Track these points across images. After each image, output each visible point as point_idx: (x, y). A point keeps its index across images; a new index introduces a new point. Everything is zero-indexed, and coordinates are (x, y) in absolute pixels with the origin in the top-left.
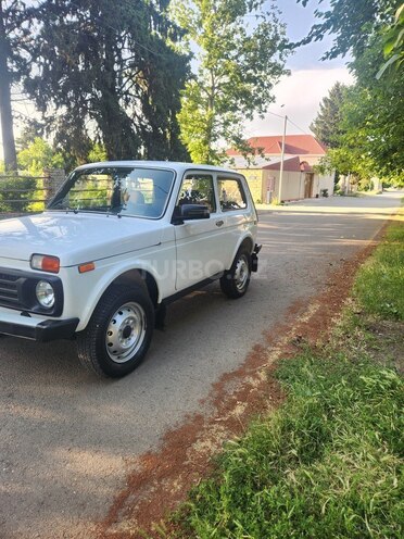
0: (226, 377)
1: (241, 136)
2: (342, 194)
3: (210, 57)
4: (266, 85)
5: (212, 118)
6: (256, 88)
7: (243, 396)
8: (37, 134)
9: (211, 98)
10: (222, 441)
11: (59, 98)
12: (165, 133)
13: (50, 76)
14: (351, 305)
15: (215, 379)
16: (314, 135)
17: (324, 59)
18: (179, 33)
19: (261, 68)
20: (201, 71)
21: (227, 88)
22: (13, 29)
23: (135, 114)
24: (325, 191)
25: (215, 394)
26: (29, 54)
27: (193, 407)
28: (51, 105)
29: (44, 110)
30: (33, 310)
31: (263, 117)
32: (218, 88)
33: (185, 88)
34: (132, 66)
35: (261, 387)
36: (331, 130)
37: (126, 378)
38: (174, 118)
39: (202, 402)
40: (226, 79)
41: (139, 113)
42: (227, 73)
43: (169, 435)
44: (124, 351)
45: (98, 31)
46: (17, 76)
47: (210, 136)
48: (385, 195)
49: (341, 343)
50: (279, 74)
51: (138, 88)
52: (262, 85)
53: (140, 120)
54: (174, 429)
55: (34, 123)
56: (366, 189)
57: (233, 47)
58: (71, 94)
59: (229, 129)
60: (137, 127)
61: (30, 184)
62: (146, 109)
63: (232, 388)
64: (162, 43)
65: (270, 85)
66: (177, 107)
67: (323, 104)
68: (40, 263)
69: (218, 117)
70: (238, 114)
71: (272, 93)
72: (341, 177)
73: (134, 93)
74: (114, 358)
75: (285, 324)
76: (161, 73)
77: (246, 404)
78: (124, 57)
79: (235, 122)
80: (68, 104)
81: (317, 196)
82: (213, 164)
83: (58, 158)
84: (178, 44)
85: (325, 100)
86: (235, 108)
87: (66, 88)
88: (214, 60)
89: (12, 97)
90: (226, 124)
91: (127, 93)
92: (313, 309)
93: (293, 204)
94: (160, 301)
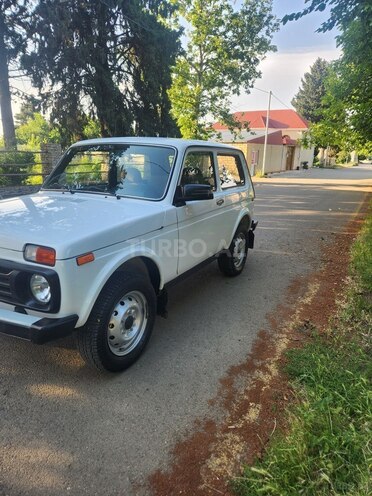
0: (234, 371)
1: (228, 110)
2: (321, 166)
3: (199, 33)
4: (252, 60)
5: (200, 93)
6: (242, 64)
7: (255, 395)
8: (34, 110)
9: (200, 74)
10: (239, 457)
11: (55, 74)
12: (156, 108)
13: (46, 53)
14: (353, 284)
15: (222, 374)
16: (295, 110)
17: (320, 30)
18: (169, 10)
19: (248, 44)
20: (190, 47)
21: (215, 65)
22: (9, 6)
23: (127, 90)
24: (305, 163)
25: (225, 392)
26: (24, 31)
27: (202, 411)
28: (47, 82)
29: (40, 86)
30: (28, 305)
31: (248, 92)
32: (206, 64)
33: (175, 64)
34: (124, 42)
35: (274, 383)
36: (312, 104)
37: (128, 372)
38: (165, 94)
39: (212, 403)
40: (213, 55)
41: (131, 89)
42: (215, 49)
43: (179, 448)
44: (125, 342)
45: (92, 8)
46: (14, 53)
47: (199, 111)
48: (360, 167)
49: (350, 329)
50: (265, 50)
51: (129, 64)
52: (249, 60)
53: (132, 95)
54: (184, 439)
55: (31, 99)
56: (343, 161)
57: (221, 23)
58: (66, 70)
59: (217, 103)
60: (129, 103)
61: (29, 158)
62: (137, 84)
63: (243, 385)
64: (154, 19)
65: (257, 61)
66: (168, 83)
67: (305, 80)
68: (34, 254)
69: (205, 93)
70: (224, 89)
71: (258, 68)
72: (320, 150)
73: (126, 69)
74: (115, 351)
75: (288, 305)
76: (153, 49)
77: (259, 406)
78: (117, 33)
79: (222, 97)
80: (64, 81)
81: (298, 168)
82: (201, 138)
83: (54, 133)
84: (167, 21)
85: (307, 76)
86: (222, 84)
87: (61, 65)
88: (203, 36)
89: (10, 74)
90: (214, 99)
91: (119, 69)
92: (314, 288)
93: (276, 176)
94: (162, 287)
